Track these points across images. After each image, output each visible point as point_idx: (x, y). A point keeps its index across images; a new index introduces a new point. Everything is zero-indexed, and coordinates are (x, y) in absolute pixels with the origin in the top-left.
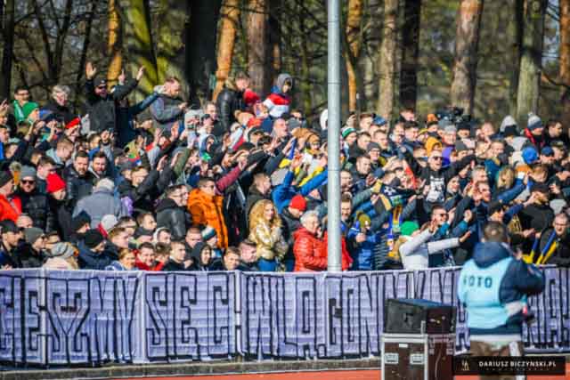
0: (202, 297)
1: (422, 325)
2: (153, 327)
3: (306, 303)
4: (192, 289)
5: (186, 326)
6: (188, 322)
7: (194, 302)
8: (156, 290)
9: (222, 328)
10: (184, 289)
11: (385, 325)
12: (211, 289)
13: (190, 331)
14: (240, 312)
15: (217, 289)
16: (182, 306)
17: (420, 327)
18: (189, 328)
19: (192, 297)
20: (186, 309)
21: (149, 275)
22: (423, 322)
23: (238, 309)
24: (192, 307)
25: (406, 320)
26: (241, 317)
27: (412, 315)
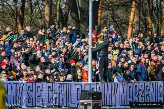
0: (44, 89)
1: (91, 98)
2: (28, 97)
3: (78, 91)
4: (41, 87)
5: (39, 98)
6: (40, 96)
7: (42, 91)
8: (29, 87)
9: (51, 98)
10: (38, 87)
11: (81, 98)
12: (47, 87)
13: (41, 99)
14: (57, 94)
15: (49, 87)
16: (38, 92)
17: (90, 98)
18: (40, 98)
19: (41, 89)
20: (39, 93)
21: (27, 83)
22: (91, 97)
23: (56, 93)
24: (41, 92)
25: (87, 96)
26: (57, 95)
27: (88, 95)
